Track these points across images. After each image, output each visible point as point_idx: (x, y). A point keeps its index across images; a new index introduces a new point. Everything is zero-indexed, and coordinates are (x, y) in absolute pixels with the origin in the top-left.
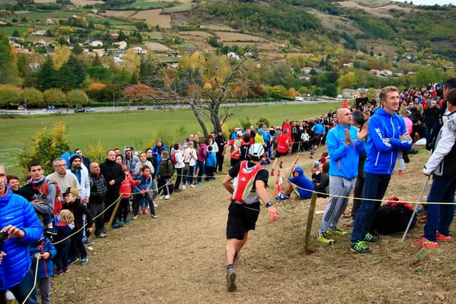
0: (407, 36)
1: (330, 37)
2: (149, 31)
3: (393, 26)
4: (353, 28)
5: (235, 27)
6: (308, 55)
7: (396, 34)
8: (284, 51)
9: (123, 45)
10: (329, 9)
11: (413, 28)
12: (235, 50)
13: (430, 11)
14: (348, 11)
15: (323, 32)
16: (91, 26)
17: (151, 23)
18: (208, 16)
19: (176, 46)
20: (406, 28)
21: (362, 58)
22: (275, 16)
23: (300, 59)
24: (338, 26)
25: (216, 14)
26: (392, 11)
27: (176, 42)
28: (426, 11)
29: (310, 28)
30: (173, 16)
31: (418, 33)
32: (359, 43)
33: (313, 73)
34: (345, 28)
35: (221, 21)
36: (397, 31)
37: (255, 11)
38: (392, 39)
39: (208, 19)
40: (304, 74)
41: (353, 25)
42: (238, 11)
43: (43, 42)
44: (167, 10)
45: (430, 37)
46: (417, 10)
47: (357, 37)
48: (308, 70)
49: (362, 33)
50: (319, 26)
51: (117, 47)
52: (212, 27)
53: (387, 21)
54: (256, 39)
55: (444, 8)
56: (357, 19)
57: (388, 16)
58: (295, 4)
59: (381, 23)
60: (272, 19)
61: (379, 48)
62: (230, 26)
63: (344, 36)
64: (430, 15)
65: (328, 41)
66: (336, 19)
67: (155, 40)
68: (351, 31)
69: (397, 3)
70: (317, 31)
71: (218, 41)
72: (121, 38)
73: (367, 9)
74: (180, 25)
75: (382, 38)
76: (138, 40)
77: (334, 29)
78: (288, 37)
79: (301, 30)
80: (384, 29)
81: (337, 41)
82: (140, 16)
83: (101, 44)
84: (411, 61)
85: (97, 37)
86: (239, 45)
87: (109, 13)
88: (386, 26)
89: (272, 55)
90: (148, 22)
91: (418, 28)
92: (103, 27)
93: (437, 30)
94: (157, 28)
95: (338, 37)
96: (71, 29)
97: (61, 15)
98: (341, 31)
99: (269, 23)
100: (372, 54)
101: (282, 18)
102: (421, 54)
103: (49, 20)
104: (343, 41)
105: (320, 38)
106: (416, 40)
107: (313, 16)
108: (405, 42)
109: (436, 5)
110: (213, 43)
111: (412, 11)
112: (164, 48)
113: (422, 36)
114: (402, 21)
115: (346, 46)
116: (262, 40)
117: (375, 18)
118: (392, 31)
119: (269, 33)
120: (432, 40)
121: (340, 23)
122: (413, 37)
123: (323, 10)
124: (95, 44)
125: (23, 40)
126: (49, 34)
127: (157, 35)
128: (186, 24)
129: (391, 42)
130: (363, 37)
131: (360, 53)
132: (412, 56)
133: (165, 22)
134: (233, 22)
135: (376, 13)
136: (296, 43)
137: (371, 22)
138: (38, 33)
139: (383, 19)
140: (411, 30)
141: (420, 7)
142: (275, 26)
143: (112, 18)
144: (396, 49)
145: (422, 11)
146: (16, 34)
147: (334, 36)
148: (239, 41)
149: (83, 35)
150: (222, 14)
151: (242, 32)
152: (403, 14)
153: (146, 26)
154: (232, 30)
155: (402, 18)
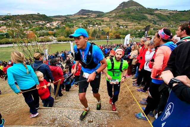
0: (173, 20)
1: (149, 21)
2: (104, 22)
3: (169, 18)
4: (156, 18)
5: (124, 20)
6: (141, 26)
7: (169, 20)
8: (135, 25)
9: (97, 26)
10: (151, 14)
11: (175, 18)
12: (122, 26)
13: (182, 12)
14: (156, 14)
15: (148, 20)
16: (92, 22)
17: (105, 20)
18: (118, 17)
19: (109, 25)
20: (173, 18)
21: (157, 27)
22: (135, 17)
23: (138, 28)
24: (152, 18)
25: (120, 17)
26: (170, 13)
27: (109, 24)
28: (180, 13)
29: (144, 19)
30: (110, 18)
31: (176, 19)
32: (157, 23)
33: (141, 31)
34: (154, 19)
35: (121, 19)
36: (170, 19)
37: (130, 15)
38: (168, 21)
39: (118, 18)
40: (138, 31)
41: (157, 17)
42: (125, 16)
43: (80, 26)
44: (109, 17)
45: (180, 20)
46: (178, 12)
47: (157, 21)
48: (139, 30)
49: (159, 20)
50: (147, 18)
51: (95, 26)
52: (118, 20)
53: (167, 16)
54: (129, 23)
55: (187, 11)
56: (158, 16)
57: (168, 15)
58: (141, 13)
59: (166, 17)
60: (134, 18)
61: (163, 24)
62: (123, 20)
63: (153, 21)
64: (181, 13)
65: (149, 22)
66: (152, 16)
67: (104, 24)
68: (156, 19)
69: (172, 11)
70: (146, 20)
71: (119, 24)
72: (97, 24)
73: (162, 13)
74: (111, 20)
75: (165, 21)
76: (100, 24)
77: (151, 19)
78: (137, 22)
79: (141, 20)
80: (166, 18)
81: (151, 22)
82: (103, 19)
83: (92, 26)
84: (172, 27)
85: (92, 24)
86: (124, 24)
87: (97, 18)
88: (167, 17)
89: (131, 27)
90: (104, 20)
91: (177, 18)
92: (94, 22)
93: (183, 18)
94: (106, 21)
95: (151, 21)
96: (87, 22)
97: (87, 20)
98: (153, 20)
99: (133, 18)
100: (160, 25)
101: (137, 17)
102: (176, 25)
103: (84, 21)
104: (153, 22)
105: (147, 21)
106: (175, 21)
107: (146, 16)
108: (172, 22)
109: (185, 11)
110: (117, 24)
111: (176, 13)
112: (106, 26)
113: (178, 20)
114: (172, 16)
115: (153, 23)
116: (130, 23)
117: (164, 16)
118: (168, 19)
119: (133, 21)
120: (181, 21)
121: (153, 17)
122: (175, 20)
123: (149, 14)
124: (91, 26)
125: (77, 26)
126: (82, 24)
127: (105, 23)
128: (113, 20)
129: (167, 22)
130: (159, 21)
131: (157, 25)
132: (173, 26)
133: (108, 20)
134: (124, 19)
135: (165, 14)
136: (139, 23)
137: (162, 17)
138: (81, 24)
139: (166, 15)
140: (174, 18)
141: (179, 11)
142: (134, 19)
143: (97, 19)
144: (168, 24)
145: (179, 13)
146: (76, 24)
147: (150, 21)
148: (124, 23)
149: (89, 24)
150: (122, 17)
151: (126, 21)
152: (173, 14)
153: (103, 21)
154: (123, 21)
155: (172, 15)
